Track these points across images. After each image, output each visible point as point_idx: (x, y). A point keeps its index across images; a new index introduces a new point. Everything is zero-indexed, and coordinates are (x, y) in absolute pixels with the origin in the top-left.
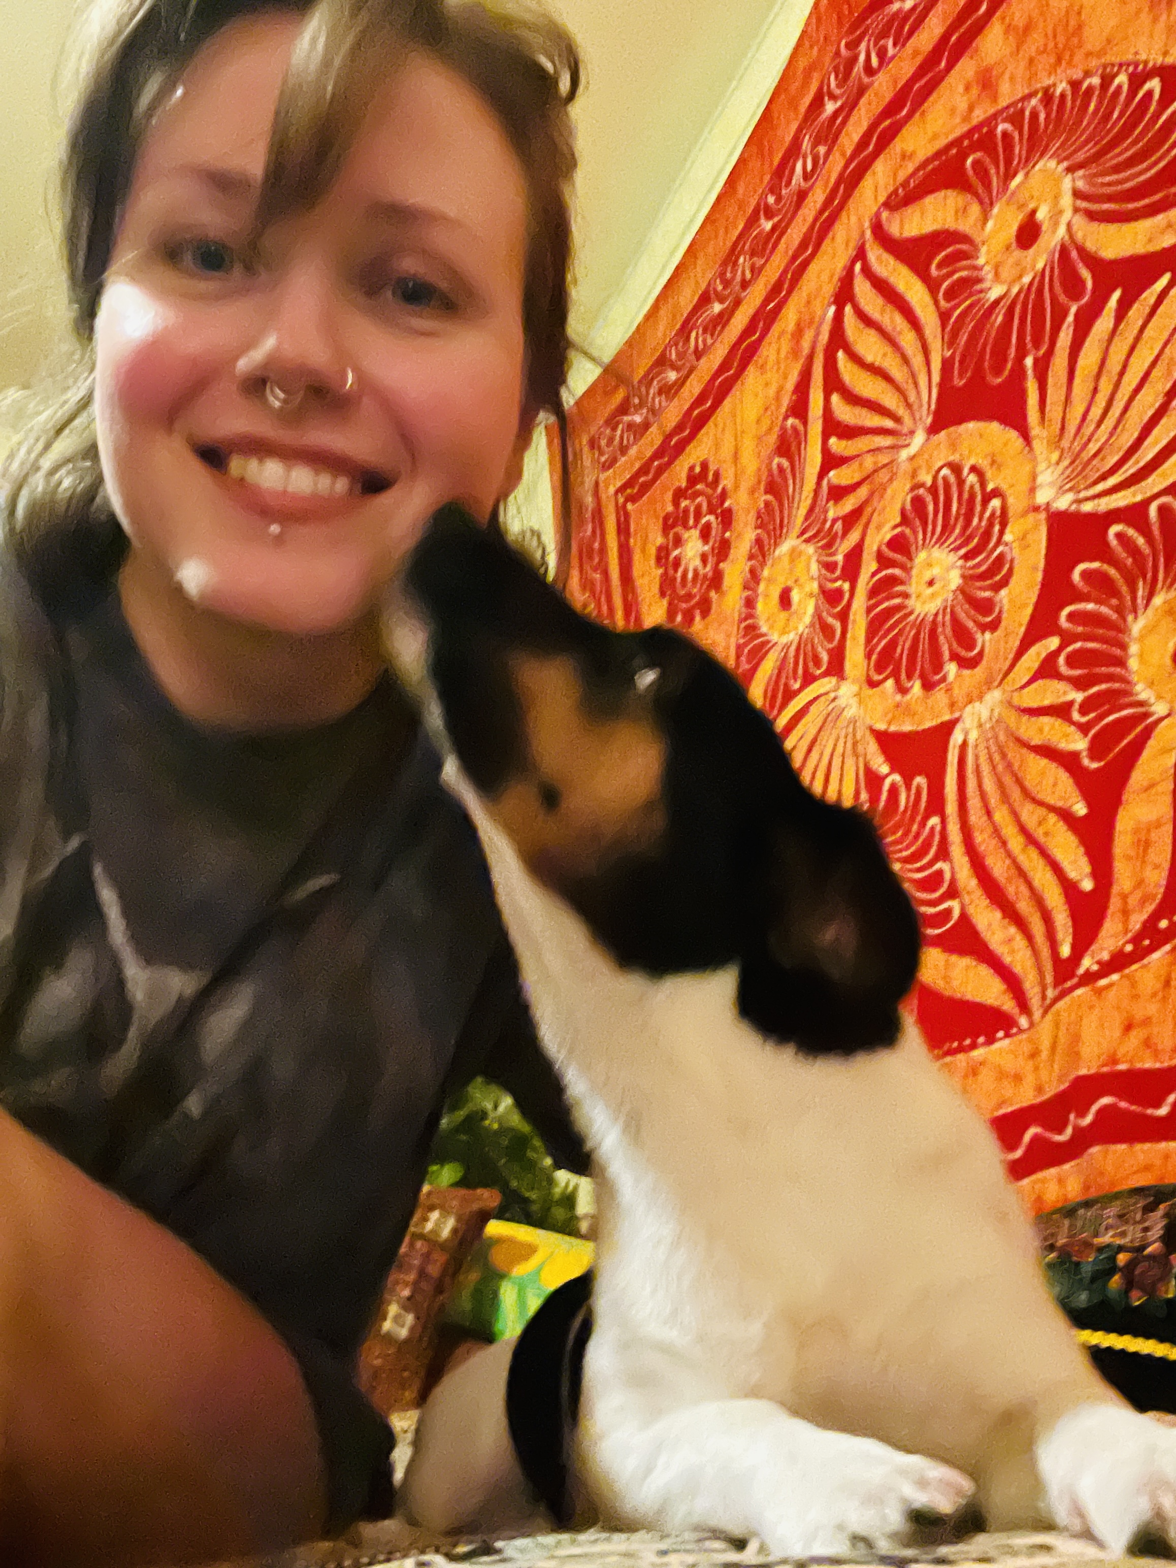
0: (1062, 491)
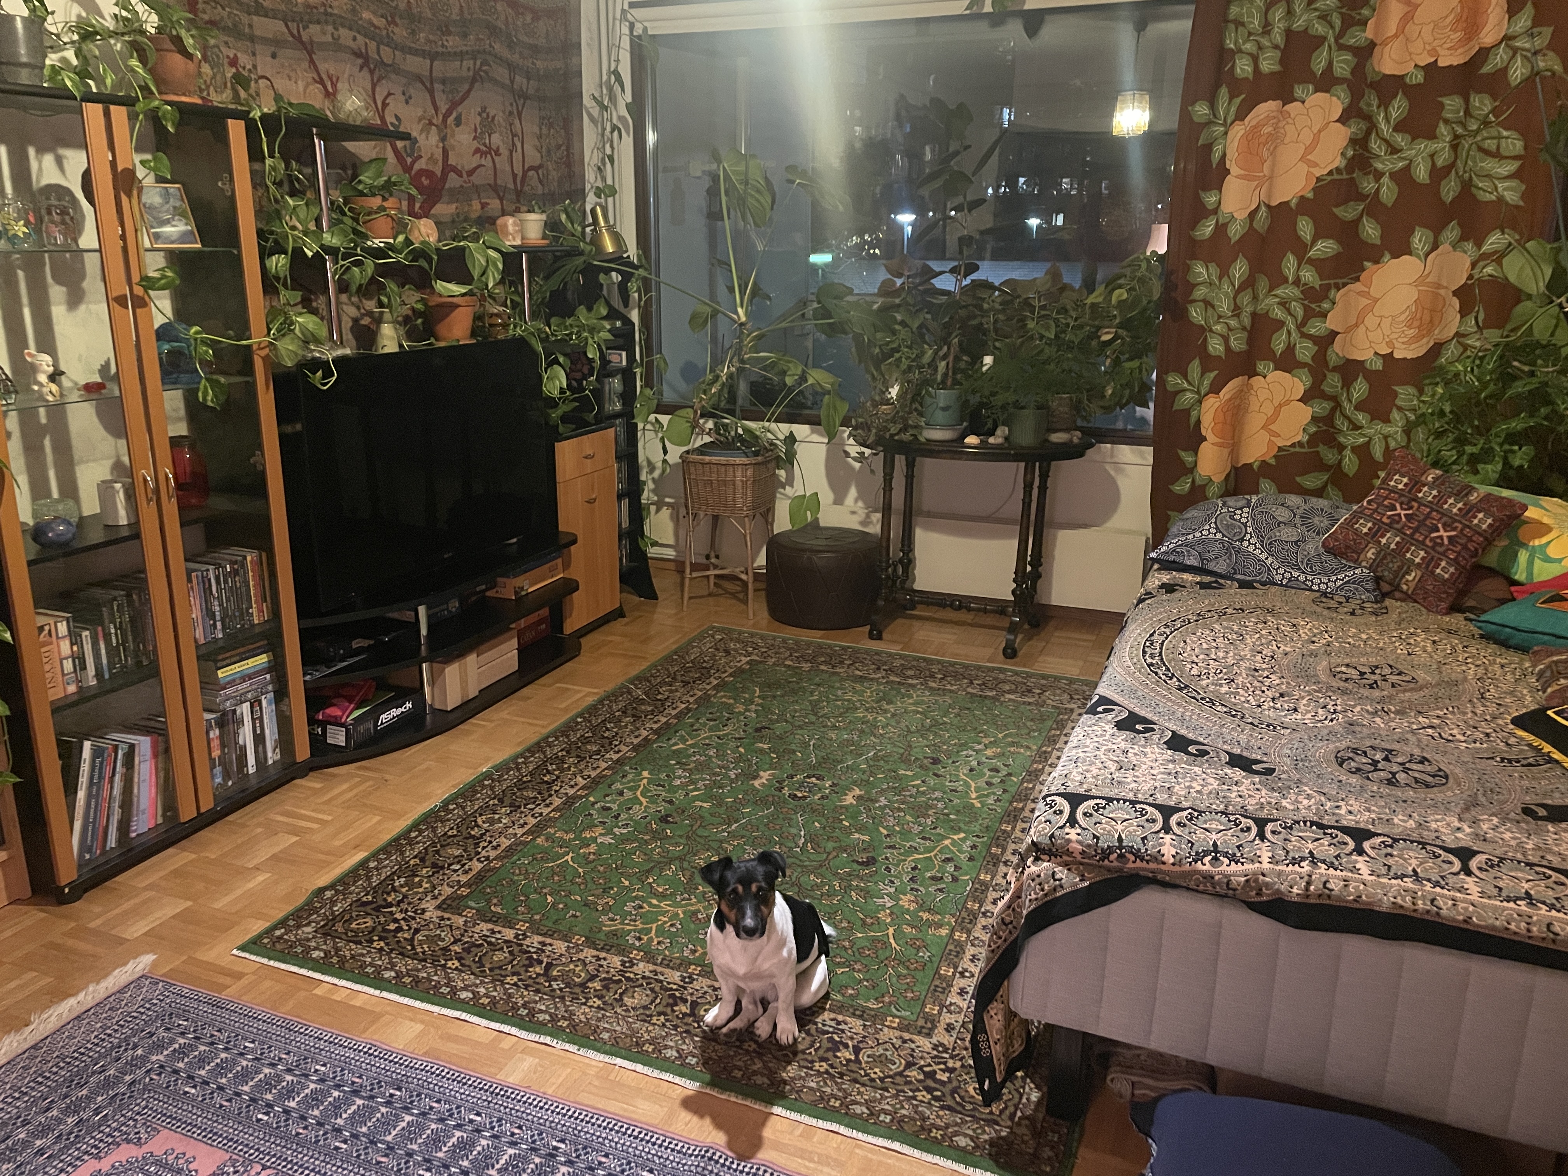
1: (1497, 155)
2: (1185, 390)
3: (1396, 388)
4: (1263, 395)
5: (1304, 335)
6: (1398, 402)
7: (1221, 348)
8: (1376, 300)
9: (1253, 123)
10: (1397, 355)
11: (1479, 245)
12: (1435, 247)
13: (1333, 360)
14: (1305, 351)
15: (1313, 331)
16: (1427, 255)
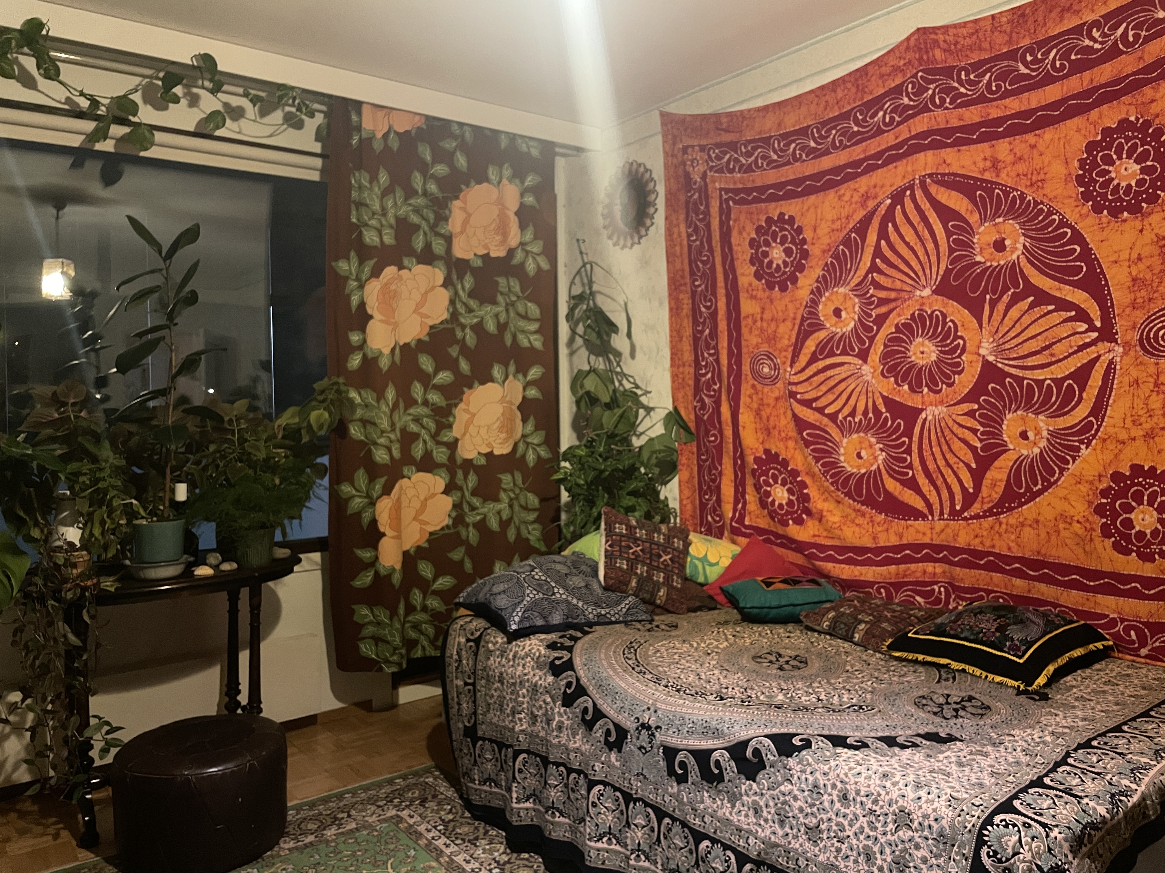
0: (991, 354)
1: (525, 317)
2: (354, 496)
3: (500, 476)
4: (411, 493)
5: (439, 443)
6: (504, 486)
7: (387, 457)
8: (474, 415)
9: (385, 281)
10: (497, 452)
11: (525, 376)
12: (507, 377)
13: (459, 461)
14: (440, 455)
15: (445, 439)
16: (504, 382)
